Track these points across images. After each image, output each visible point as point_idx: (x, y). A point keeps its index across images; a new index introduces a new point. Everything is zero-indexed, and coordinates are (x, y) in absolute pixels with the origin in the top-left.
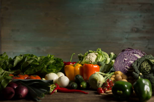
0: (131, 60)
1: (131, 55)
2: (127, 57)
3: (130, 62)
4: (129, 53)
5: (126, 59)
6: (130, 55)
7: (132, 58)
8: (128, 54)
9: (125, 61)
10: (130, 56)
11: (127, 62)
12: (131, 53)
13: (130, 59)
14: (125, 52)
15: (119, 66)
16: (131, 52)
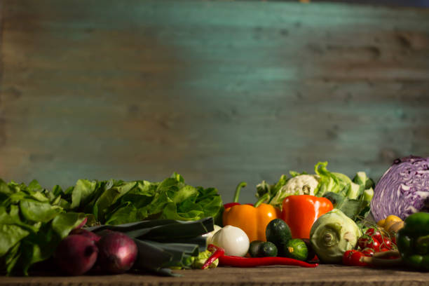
0: (421, 190)
1: (421, 175)
2: (408, 181)
3: (419, 196)
4: (414, 170)
5: (405, 188)
6: (417, 173)
7: (423, 185)
8: (411, 173)
9: (402, 191)
10: (417, 177)
11: (410, 195)
12: (420, 168)
13: (419, 188)
14: (402, 166)
15: (387, 208)
16: (419, 166)
